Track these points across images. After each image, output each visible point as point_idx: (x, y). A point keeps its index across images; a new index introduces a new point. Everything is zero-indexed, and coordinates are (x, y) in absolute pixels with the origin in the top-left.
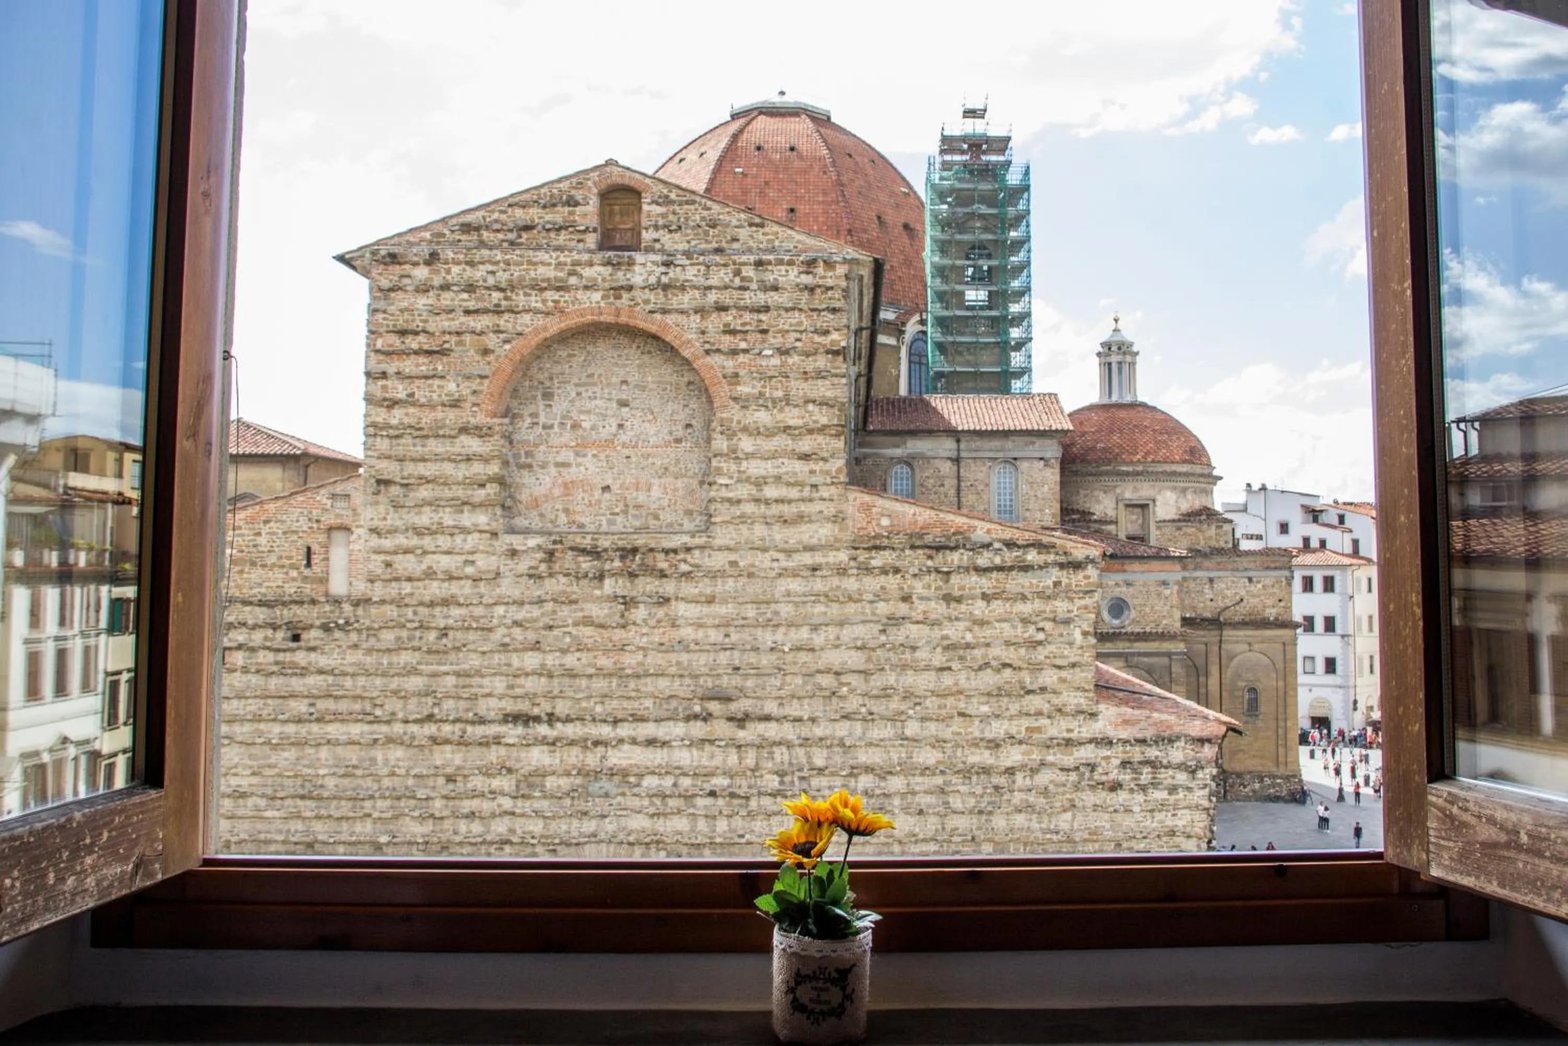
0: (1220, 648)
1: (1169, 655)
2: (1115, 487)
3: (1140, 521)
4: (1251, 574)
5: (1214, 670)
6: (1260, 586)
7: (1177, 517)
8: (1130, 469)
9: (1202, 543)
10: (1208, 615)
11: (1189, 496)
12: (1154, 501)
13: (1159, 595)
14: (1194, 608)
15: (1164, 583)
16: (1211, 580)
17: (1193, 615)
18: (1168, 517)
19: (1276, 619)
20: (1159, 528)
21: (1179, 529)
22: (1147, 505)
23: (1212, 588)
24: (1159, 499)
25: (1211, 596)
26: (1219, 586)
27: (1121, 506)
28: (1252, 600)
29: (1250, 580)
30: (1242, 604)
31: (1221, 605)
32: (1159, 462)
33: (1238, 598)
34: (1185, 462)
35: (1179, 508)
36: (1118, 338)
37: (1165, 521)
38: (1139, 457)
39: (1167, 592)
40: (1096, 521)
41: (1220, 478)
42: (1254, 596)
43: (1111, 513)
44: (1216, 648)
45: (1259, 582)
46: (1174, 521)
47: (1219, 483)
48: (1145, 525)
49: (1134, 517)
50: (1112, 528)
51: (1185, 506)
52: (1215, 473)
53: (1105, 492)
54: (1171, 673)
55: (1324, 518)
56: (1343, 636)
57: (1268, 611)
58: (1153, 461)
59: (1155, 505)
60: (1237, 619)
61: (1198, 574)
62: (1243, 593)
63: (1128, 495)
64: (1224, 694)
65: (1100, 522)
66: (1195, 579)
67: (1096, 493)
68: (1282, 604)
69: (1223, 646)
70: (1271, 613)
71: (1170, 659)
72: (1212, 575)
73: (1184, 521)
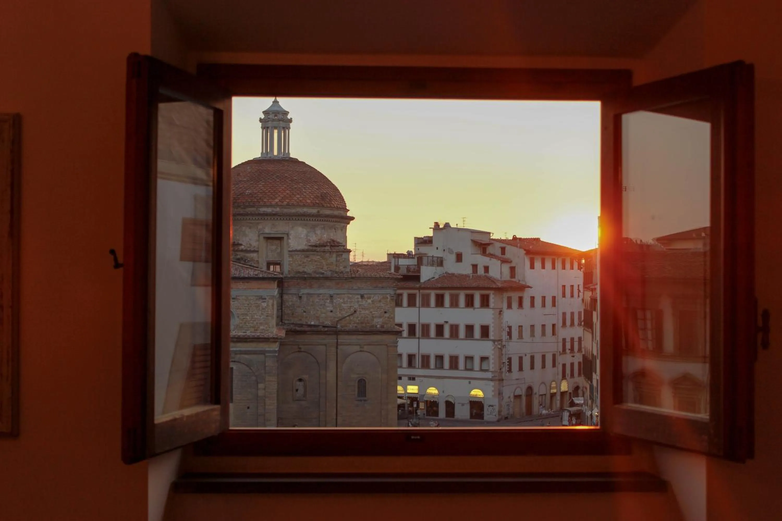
0: (337, 348)
1: (263, 353)
2: (258, 223)
3: (279, 250)
4: (362, 292)
5: (332, 365)
6: (369, 301)
7: (306, 248)
8: (269, 210)
9: (325, 268)
10: (328, 323)
11: (319, 232)
12: (288, 235)
13: (258, 306)
14: (318, 318)
15: (262, 298)
16: (331, 296)
17: (317, 323)
18: (299, 248)
19: (382, 327)
20: (291, 256)
21: (307, 257)
22: (283, 238)
23: (332, 302)
24: (292, 232)
25: (332, 309)
26: (338, 300)
27: (261, 237)
28: (363, 312)
29: (362, 297)
30: (356, 315)
31: (339, 315)
32: (293, 205)
33: (352, 310)
34: (314, 205)
35: (309, 241)
36: (276, 109)
37: (296, 251)
38: (277, 200)
39: (264, 305)
40: (242, 251)
41: (352, 218)
42: (364, 309)
43: (255, 244)
44: (334, 349)
45: (369, 298)
46: (303, 251)
47: (352, 222)
48: (281, 254)
49: (274, 247)
50: (254, 255)
51: (314, 239)
52: (349, 214)
53: (250, 228)
54: (265, 367)
55: (490, 250)
56: (494, 341)
57: (376, 320)
58: (288, 205)
59: (288, 238)
60: (351, 327)
61: (321, 291)
62: (356, 306)
63: (267, 230)
64: (340, 383)
65: (246, 251)
66: (319, 295)
67: (244, 228)
68: (387, 315)
69: (340, 347)
70: (378, 322)
71: (266, 357)
72: (331, 292)
73: (312, 251)
